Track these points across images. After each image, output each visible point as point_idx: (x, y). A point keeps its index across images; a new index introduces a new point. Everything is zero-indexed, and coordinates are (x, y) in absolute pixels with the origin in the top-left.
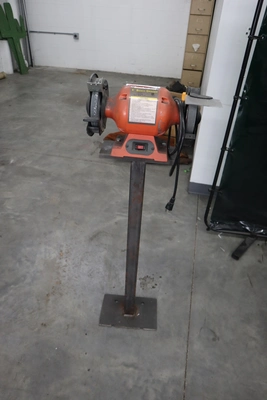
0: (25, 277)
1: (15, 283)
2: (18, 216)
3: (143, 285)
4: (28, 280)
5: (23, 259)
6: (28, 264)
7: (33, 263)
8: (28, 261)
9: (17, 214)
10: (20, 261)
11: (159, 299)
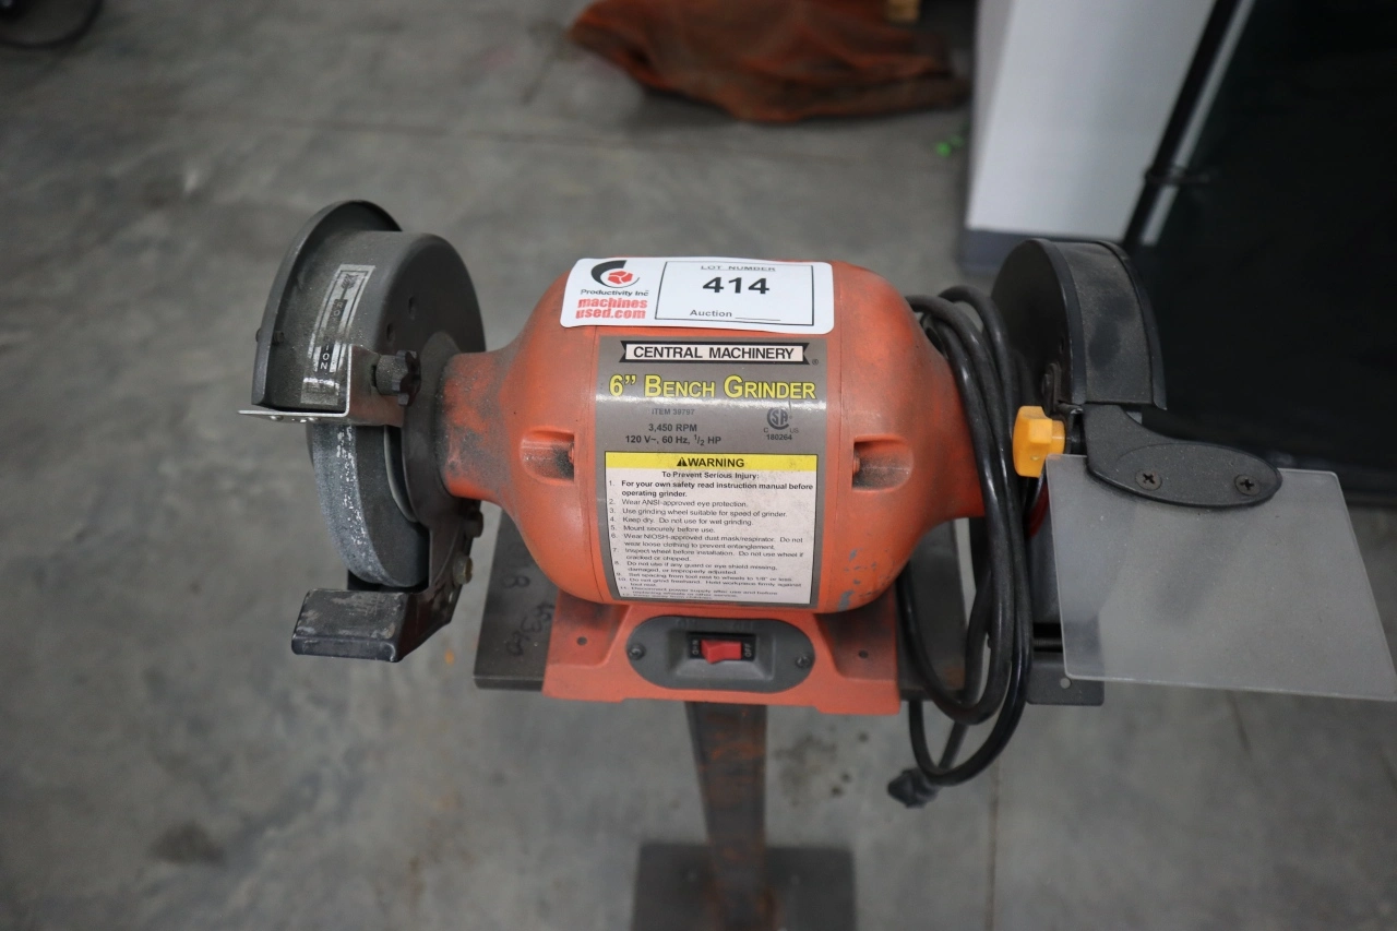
0: (313, 780)
1: (280, 817)
2: (251, 478)
3: (795, 780)
4: (328, 800)
5: (299, 697)
6: (322, 716)
7: (339, 708)
8: (318, 701)
9: (247, 464)
10: (286, 708)
11: (863, 845)
